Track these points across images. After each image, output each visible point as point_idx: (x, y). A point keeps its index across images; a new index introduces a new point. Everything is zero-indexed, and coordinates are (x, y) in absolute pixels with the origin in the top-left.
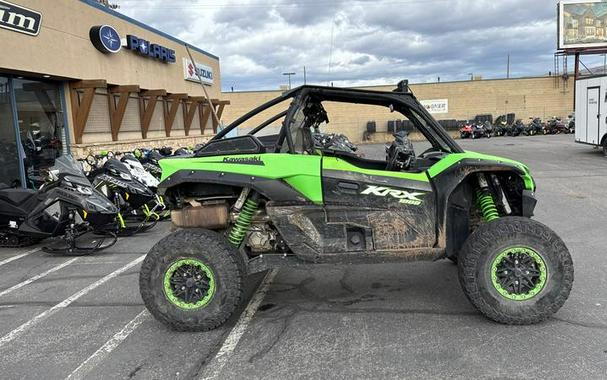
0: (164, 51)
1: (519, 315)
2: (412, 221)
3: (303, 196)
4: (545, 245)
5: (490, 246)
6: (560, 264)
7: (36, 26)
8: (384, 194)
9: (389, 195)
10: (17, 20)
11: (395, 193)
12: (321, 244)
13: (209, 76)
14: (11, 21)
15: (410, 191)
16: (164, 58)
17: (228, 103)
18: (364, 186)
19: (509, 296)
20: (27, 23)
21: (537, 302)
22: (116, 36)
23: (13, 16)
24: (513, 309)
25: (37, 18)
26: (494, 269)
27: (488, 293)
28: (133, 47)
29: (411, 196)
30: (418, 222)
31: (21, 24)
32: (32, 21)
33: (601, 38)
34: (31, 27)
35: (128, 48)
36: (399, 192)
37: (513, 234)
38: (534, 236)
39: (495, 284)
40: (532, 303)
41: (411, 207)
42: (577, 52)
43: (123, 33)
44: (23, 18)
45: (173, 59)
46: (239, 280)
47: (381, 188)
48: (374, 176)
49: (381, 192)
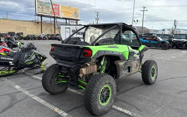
12: (124, 73)
18: (134, 54)
19: (152, 78)
29: (138, 56)
30: (138, 63)
33: (48, 13)
41: (138, 59)
42: (42, 16)
49: (135, 56)
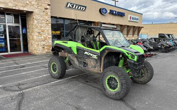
0: (121, 13)
1: (110, 95)
2: (95, 63)
3: (73, 52)
4: (119, 76)
5: (105, 73)
6: (122, 83)
7: (85, 9)
8: (89, 54)
9: (90, 55)
10: (81, 8)
11: (91, 55)
12: (78, 65)
13: (137, 19)
14: (79, 8)
15: (95, 54)
16: (121, 15)
17: (143, 27)
18: (84, 51)
19: (109, 89)
20: (83, 8)
21: (116, 93)
22: (106, 10)
23: (80, 7)
24: (109, 93)
25: (85, 7)
26: (107, 80)
27: (104, 87)
28: (112, 12)
29: (95, 56)
30: (96, 63)
31: (81, 9)
32: (84, 8)
34: (84, 9)
35: (110, 13)
36: (92, 54)
37: (111, 71)
38: (116, 73)
39: (106, 84)
40: (114, 93)
41: (95, 59)
43: (108, 9)
44: (82, 7)
45: (124, 15)
46: (61, 69)
47: (88, 53)
48: (87, 49)
49: (88, 54)
